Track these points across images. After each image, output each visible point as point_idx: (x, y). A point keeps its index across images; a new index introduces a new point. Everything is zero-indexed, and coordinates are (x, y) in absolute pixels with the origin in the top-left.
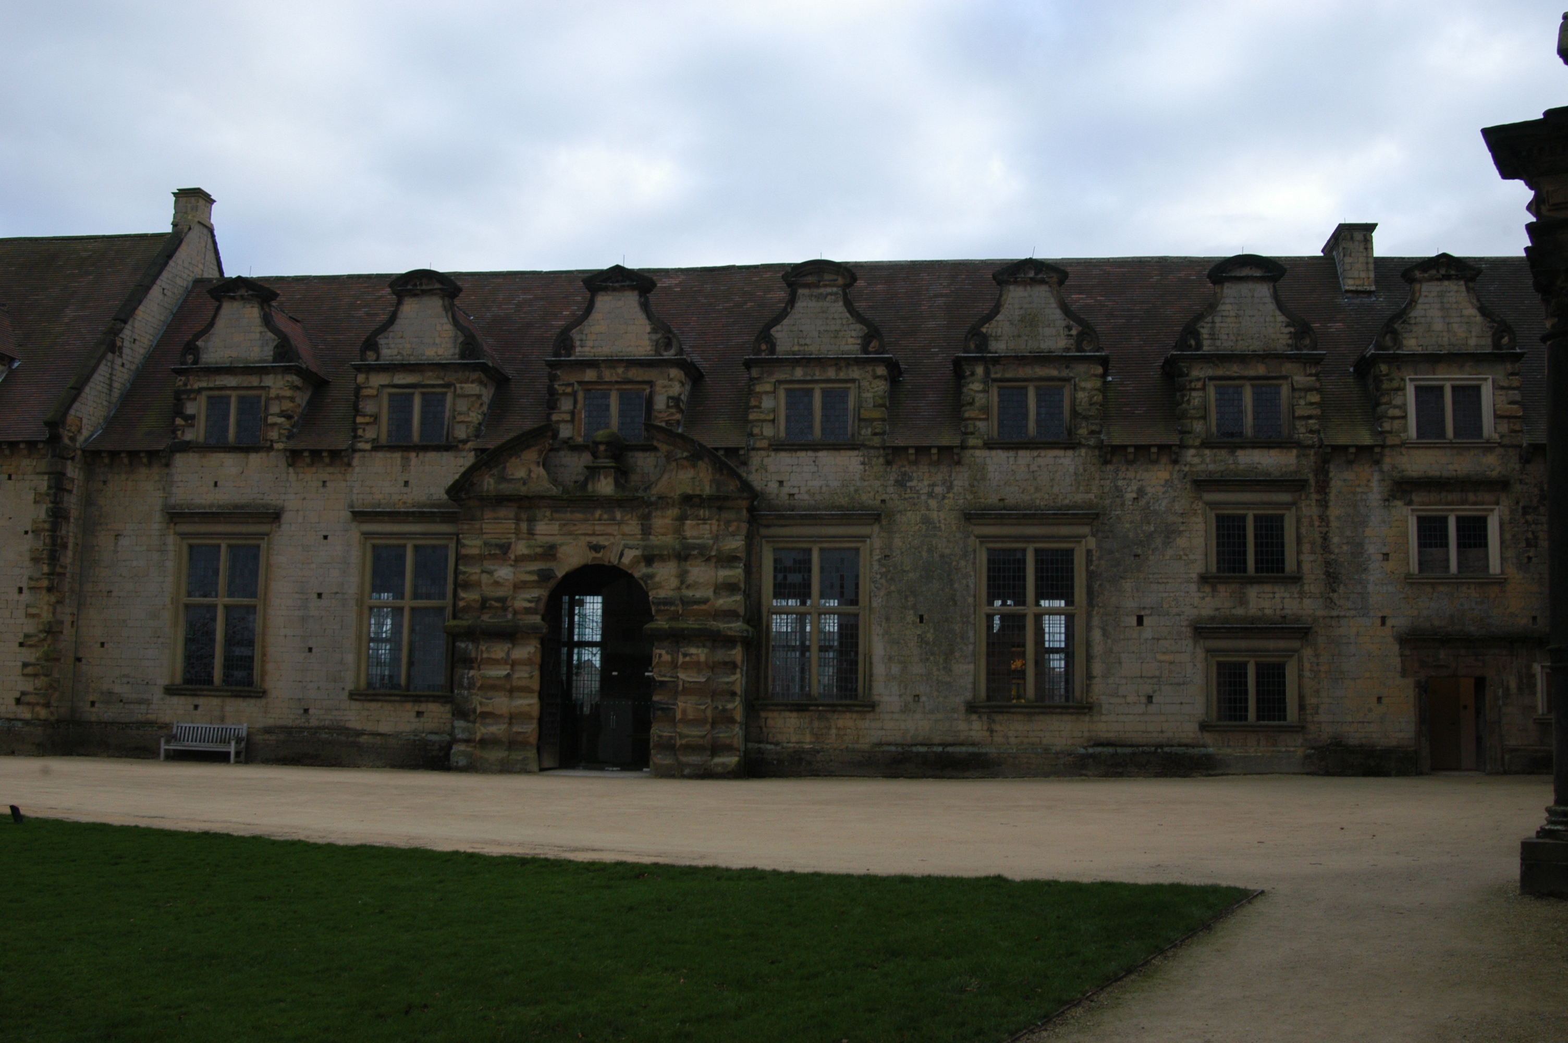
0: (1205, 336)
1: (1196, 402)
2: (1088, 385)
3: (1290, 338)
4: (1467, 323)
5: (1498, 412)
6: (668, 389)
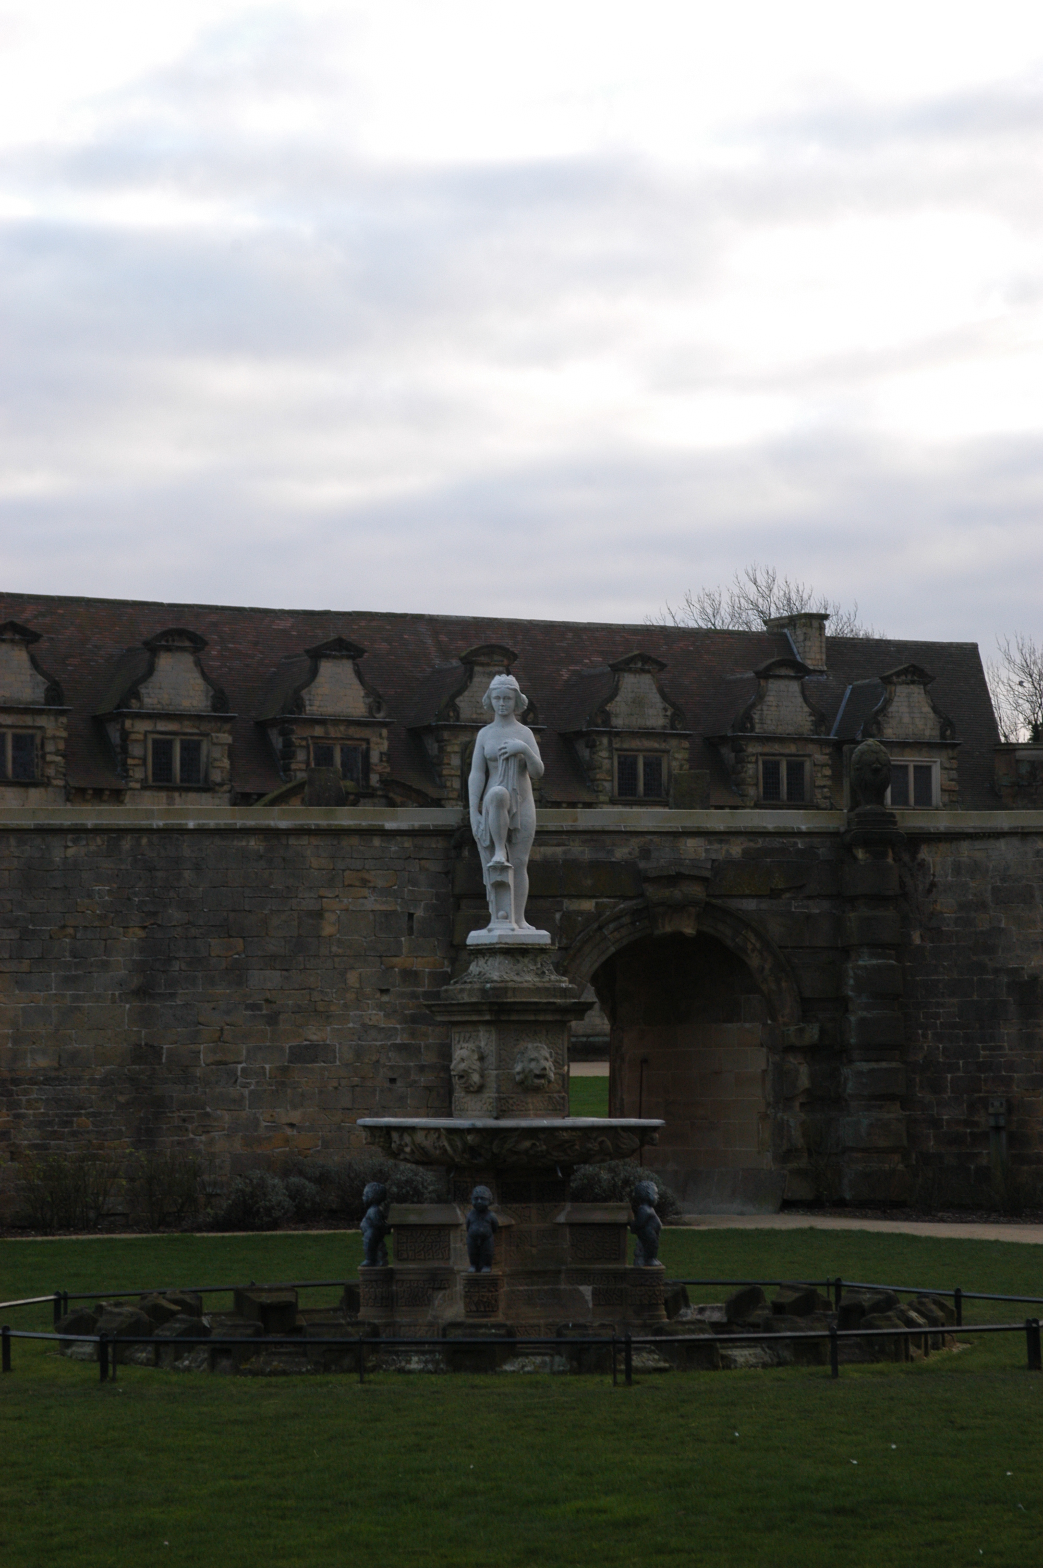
0: (757, 721)
1: (751, 772)
2: (679, 756)
3: (812, 725)
4: (924, 718)
5: (943, 787)
6: (379, 745)
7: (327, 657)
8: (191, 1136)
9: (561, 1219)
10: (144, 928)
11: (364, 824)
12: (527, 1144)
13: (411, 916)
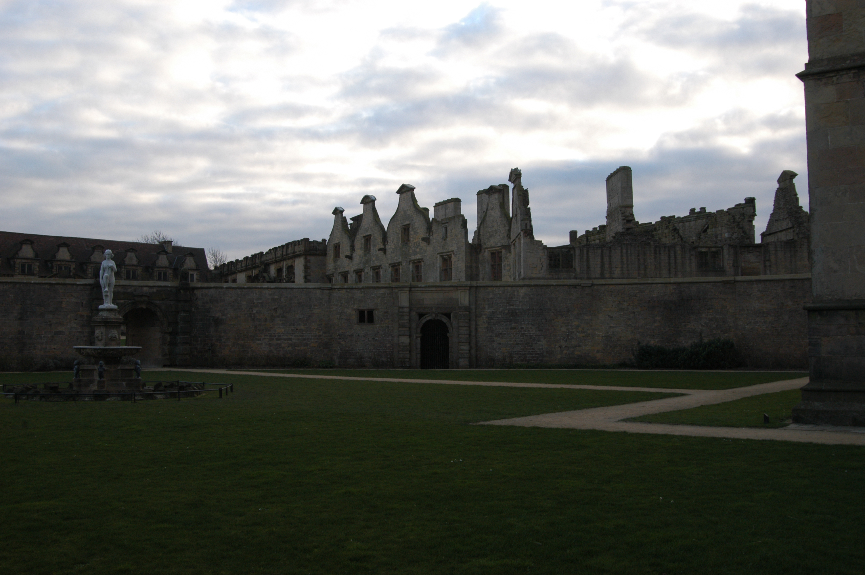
0: (157, 263)
1: (155, 274)
2: (140, 270)
3: (169, 265)
4: (193, 264)
5: (197, 278)
6: (73, 266)
7: (62, 247)
8: (31, 351)
9: (119, 368)
10: (21, 305)
11: (72, 282)
12: (112, 352)
13: (82, 303)
